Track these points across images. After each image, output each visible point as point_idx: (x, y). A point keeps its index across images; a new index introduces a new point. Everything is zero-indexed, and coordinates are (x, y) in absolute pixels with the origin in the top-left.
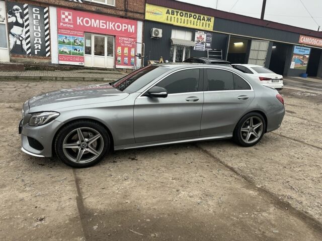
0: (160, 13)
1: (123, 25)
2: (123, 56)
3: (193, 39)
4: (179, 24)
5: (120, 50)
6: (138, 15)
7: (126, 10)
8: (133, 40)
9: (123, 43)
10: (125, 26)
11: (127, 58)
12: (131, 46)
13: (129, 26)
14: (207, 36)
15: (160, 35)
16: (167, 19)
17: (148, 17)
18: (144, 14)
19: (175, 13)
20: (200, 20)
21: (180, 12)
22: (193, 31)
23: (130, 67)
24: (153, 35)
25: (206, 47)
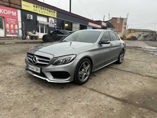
0: (30, 6)
1: (9, 11)
2: (10, 29)
3: (48, 21)
4: (40, 13)
5: (8, 26)
6: (17, 6)
7: (10, 3)
8: (16, 20)
9: (10, 21)
10: (10, 12)
11: (13, 31)
12: (15, 23)
13: (13, 12)
14: (54, 20)
15: (32, 18)
16: (34, 10)
17: (23, 8)
18: (21, 6)
19: (38, 7)
20: (50, 12)
21: (40, 7)
22: (48, 17)
23: (16, 36)
24: (28, 18)
25: (54, 26)
